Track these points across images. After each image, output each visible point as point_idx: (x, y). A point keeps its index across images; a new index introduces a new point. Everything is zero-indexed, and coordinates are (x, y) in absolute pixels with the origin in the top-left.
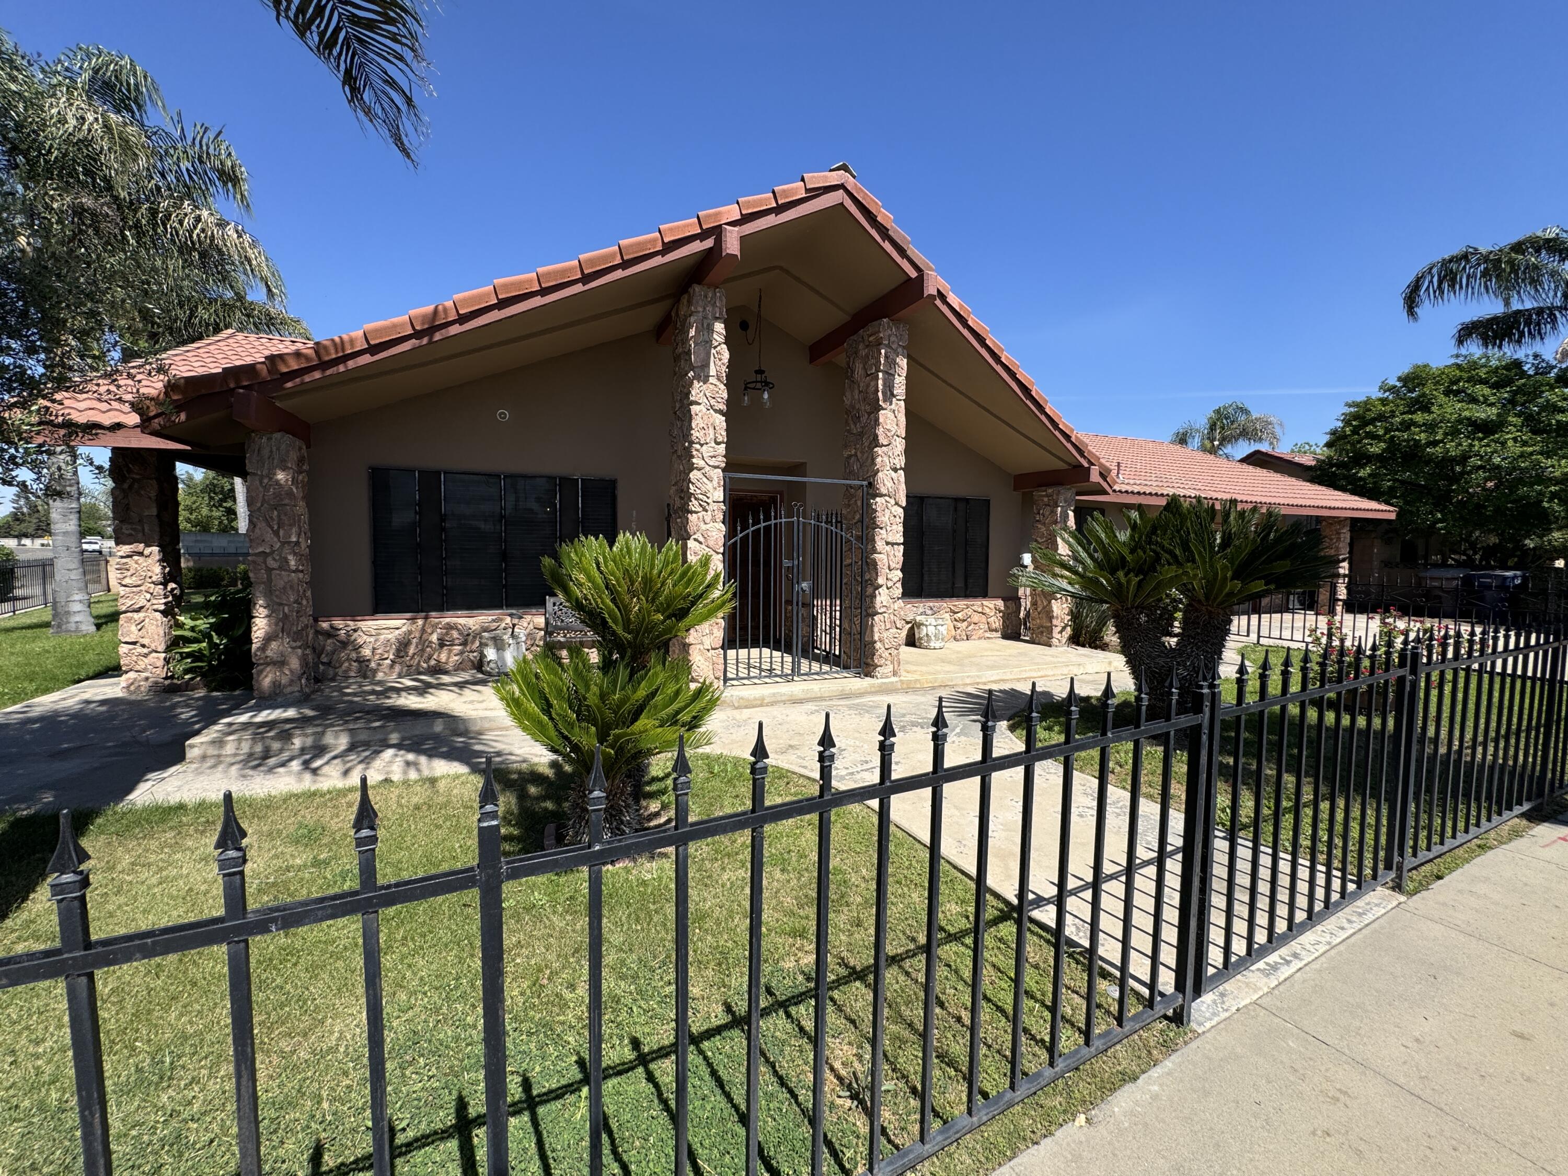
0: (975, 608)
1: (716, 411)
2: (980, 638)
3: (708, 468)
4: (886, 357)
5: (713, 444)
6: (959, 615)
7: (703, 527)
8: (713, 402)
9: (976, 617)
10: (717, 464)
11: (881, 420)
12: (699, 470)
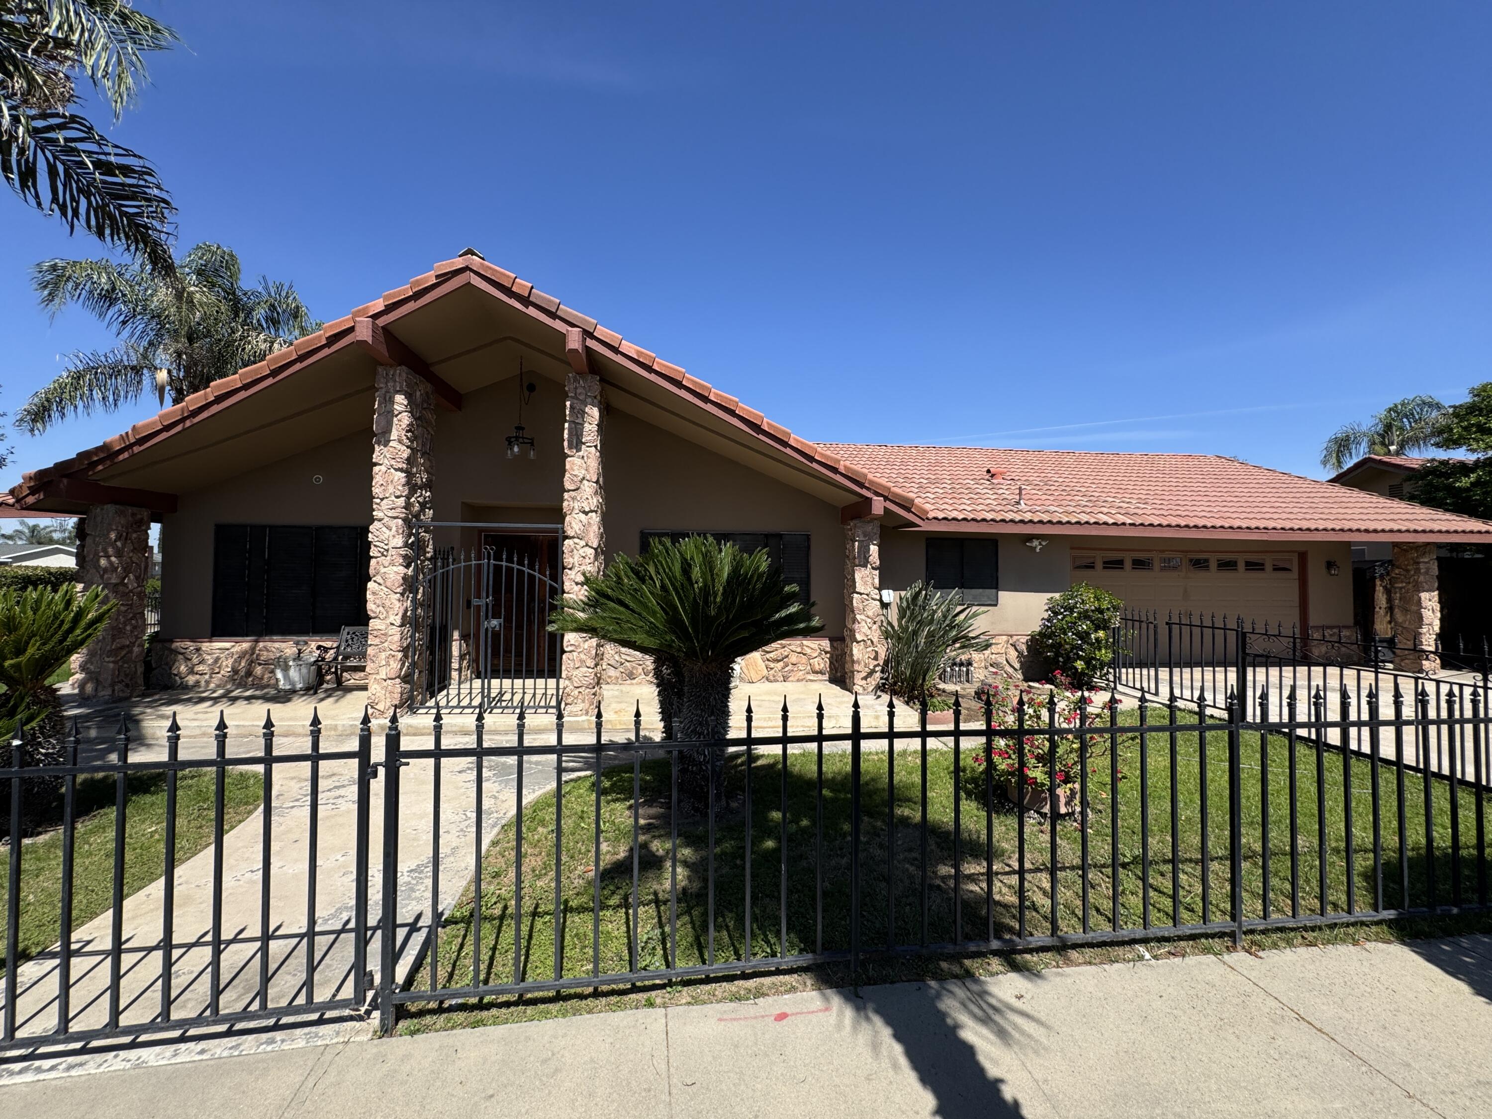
0: (793, 648)
1: (396, 470)
2: (798, 680)
3: (386, 519)
4: (572, 407)
5: (393, 498)
6: (772, 655)
7: (383, 570)
8: (393, 462)
9: (793, 658)
10: (396, 515)
11: (567, 467)
12: (380, 520)
